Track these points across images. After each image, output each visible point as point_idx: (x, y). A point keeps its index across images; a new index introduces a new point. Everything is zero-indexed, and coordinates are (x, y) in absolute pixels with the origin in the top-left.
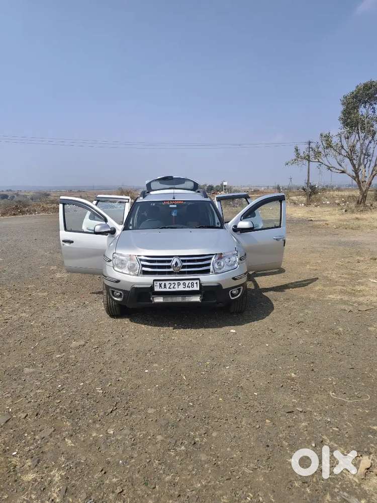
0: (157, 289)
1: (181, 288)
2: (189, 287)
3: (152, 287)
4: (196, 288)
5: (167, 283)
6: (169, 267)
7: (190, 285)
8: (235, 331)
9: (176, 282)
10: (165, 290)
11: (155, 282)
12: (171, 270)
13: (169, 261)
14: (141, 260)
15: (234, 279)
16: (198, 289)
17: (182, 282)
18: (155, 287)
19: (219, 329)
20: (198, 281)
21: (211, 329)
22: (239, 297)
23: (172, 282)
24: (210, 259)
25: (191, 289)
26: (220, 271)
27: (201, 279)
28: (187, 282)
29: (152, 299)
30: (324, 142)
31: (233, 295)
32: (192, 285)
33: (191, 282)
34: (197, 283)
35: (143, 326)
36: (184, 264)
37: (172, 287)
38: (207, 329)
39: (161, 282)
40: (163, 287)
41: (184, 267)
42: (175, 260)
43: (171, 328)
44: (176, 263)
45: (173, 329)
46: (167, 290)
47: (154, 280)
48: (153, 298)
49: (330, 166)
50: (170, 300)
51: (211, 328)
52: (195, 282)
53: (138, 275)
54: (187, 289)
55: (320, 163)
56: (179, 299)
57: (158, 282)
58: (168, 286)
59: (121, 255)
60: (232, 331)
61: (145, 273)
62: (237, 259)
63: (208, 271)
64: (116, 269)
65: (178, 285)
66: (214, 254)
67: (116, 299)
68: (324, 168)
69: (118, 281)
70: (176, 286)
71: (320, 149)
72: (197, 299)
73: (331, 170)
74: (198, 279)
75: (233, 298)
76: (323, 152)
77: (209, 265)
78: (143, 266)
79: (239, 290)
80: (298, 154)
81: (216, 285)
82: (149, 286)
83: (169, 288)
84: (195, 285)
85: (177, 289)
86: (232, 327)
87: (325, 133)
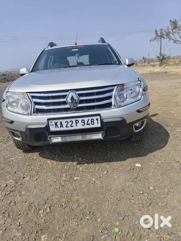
0: (53, 128)
1: (80, 126)
2: (89, 124)
3: (47, 127)
4: (97, 125)
5: (63, 121)
6: (65, 103)
7: (90, 122)
8: (140, 166)
9: (74, 120)
10: (62, 129)
11: (50, 122)
12: (67, 106)
13: (65, 96)
14: (33, 97)
15: (139, 111)
16: (99, 125)
17: (80, 120)
18: (50, 127)
19: (123, 162)
20: (99, 117)
21: (115, 163)
22: (143, 129)
23: (69, 120)
24: (112, 90)
25: (91, 126)
26: (122, 104)
27: (101, 115)
28: (86, 119)
29: (48, 139)
30: (172, 26)
31: (137, 128)
32: (93, 121)
33: (90, 118)
34: (97, 119)
35: (49, 161)
36: (82, 98)
37: (69, 125)
38: (110, 163)
39: (56, 121)
40: (59, 126)
41: (81, 102)
42: (71, 95)
43: (75, 163)
44: (72, 98)
45: (77, 164)
46: (65, 128)
47: (48, 120)
48: (50, 138)
49: (175, 40)
50: (69, 139)
51: (115, 161)
52: (95, 118)
53: (31, 115)
54: (87, 127)
55: (170, 39)
56: (79, 138)
57: (53, 122)
58: (64, 124)
59: (14, 93)
60: (137, 165)
61: (38, 111)
62: (141, 89)
63: (109, 105)
64: (9, 108)
65: (76, 123)
66: (115, 86)
67: (16, 138)
68: (172, 41)
69: (12, 122)
70: (74, 124)
71: (170, 30)
72: (99, 136)
73: (176, 43)
74: (99, 115)
75: (136, 131)
76: (171, 32)
77: (110, 97)
78: (36, 103)
79: (143, 123)
80: (157, 34)
81: (119, 119)
82: (44, 126)
83: (66, 127)
84: (96, 122)
85: (75, 128)
86: (136, 159)
87: (173, 20)
